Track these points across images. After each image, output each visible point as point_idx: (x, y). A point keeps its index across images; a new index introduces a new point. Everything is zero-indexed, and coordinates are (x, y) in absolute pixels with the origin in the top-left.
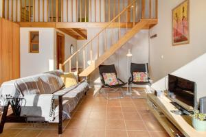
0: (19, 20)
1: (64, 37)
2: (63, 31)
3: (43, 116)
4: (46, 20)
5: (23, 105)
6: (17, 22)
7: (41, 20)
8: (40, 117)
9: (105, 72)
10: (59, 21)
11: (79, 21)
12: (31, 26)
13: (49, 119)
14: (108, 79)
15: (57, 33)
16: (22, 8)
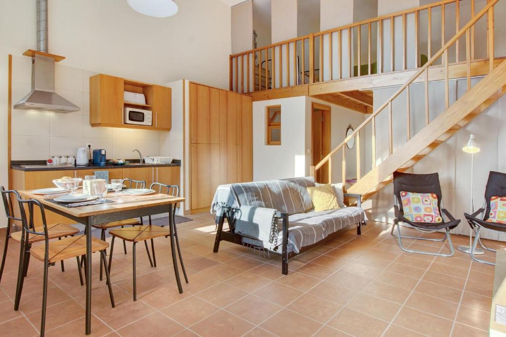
0: (251, 89)
1: (330, 111)
2: (327, 100)
3: (260, 238)
4: (292, 83)
5: (238, 218)
6: (249, 93)
7: (285, 84)
8: (257, 240)
9: (406, 190)
10: (316, 79)
11: (356, 75)
12: (269, 98)
13: (268, 246)
14: (413, 205)
15: (313, 104)
16: (256, 67)
